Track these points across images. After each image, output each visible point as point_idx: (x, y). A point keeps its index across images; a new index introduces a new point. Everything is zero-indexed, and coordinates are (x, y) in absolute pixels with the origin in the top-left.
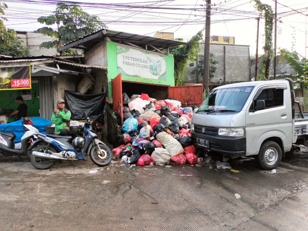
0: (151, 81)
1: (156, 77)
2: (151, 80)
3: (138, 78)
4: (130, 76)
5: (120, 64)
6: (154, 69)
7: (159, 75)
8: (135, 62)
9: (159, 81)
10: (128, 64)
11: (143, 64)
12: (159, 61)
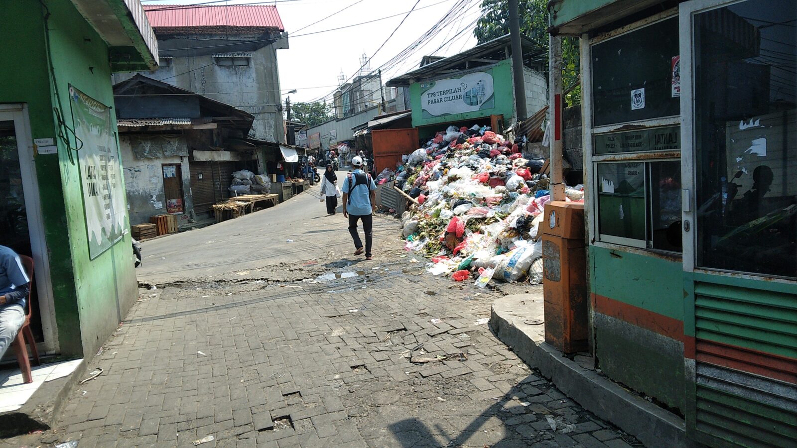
0: (467, 116)
1: (476, 108)
2: (467, 114)
3: (447, 117)
4: (437, 116)
5: (425, 105)
6: (472, 97)
7: (481, 102)
8: (443, 97)
9: (482, 112)
10: (435, 102)
11: (455, 94)
12: (480, 81)
